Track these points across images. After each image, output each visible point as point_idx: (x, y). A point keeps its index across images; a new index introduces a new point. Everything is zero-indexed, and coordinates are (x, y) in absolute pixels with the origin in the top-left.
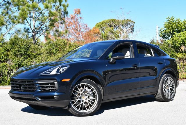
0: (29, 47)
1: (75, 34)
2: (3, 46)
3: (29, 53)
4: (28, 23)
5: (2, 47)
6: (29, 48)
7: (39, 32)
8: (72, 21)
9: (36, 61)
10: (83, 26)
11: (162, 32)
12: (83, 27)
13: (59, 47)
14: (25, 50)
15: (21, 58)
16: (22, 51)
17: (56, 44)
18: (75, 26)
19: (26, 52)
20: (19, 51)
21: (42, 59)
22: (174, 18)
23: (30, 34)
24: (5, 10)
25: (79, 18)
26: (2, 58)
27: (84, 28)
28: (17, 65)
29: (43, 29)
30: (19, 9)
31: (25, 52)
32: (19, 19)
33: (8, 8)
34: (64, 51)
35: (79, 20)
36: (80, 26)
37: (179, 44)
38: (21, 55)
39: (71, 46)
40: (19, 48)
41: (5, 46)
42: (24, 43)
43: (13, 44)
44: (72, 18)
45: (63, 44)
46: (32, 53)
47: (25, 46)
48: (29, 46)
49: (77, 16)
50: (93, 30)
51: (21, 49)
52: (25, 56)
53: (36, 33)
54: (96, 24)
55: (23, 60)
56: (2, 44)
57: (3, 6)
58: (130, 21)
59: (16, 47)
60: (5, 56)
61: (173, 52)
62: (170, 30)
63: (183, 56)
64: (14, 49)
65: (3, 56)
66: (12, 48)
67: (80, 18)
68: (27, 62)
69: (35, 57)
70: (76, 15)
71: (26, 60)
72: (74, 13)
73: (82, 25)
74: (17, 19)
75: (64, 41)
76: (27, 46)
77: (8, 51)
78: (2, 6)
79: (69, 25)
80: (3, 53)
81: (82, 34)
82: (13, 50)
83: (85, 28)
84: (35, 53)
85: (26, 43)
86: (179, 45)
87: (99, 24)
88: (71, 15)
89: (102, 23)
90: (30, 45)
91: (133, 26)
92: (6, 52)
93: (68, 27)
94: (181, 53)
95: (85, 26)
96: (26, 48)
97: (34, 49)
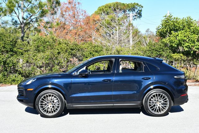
1: (73, 21)
3: (15, 49)
6: (15, 44)
8: (70, 6)
9: (23, 58)
10: (81, 13)
11: (159, 30)
13: (47, 44)
14: (10, 47)
15: (7, 55)
16: (8, 47)
17: (44, 40)
18: (72, 12)
19: (12, 48)
20: (4, 47)
21: (28, 57)
22: (172, 16)
23: (18, 25)
25: (77, 4)
27: (82, 15)
28: (2, 63)
31: (10, 49)
32: (6, 11)
34: (52, 48)
35: (77, 6)
36: (78, 13)
37: (176, 44)
38: (7, 52)
39: (60, 44)
40: (5, 44)
42: (10, 39)
44: (70, 3)
46: (19, 50)
47: (11, 42)
48: (15, 42)
51: (7, 46)
52: (11, 53)
53: (25, 25)
54: (99, 8)
55: (9, 57)
58: (138, 5)
61: (170, 52)
62: (167, 29)
63: (179, 57)
67: (79, 3)
68: (12, 59)
69: (22, 54)
71: (12, 58)
73: (80, 11)
74: (3, 11)
75: (53, 38)
76: (13, 43)
79: (66, 11)
81: (80, 21)
83: (84, 15)
84: (22, 50)
85: (13, 39)
86: (176, 46)
87: (102, 8)
89: (106, 7)
90: (17, 41)
91: (141, 11)
93: (64, 13)
94: (178, 53)
95: (84, 13)
96: (12, 44)
97: (21, 45)
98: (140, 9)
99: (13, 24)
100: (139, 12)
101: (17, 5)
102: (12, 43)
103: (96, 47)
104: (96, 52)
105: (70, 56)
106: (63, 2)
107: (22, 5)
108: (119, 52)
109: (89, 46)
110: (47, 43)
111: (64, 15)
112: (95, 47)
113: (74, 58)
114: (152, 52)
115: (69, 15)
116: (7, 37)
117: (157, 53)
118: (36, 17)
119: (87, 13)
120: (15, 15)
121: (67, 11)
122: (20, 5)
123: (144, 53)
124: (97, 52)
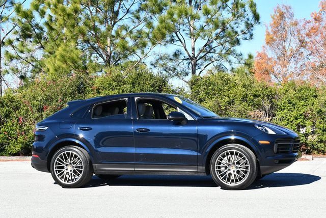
72: (321, 8)
120: (180, 43)
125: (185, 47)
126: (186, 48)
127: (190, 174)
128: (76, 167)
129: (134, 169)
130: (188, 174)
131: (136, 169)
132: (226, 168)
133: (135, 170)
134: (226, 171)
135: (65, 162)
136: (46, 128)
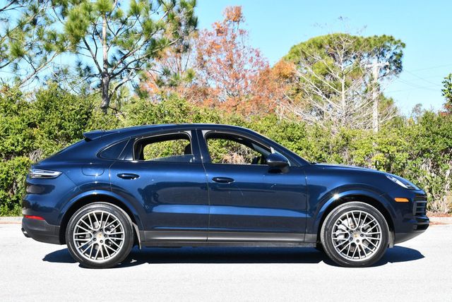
0: (88, 117)
1: (227, 78)
2: (20, 113)
4: (89, 49)
5: (18, 114)
6: (87, 119)
7: (117, 74)
8: (219, 39)
10: (249, 56)
11: (450, 85)
12: (249, 58)
13: (166, 119)
14: (76, 127)
16: (70, 127)
17: (160, 111)
18: (225, 54)
19: (79, 130)
20: (60, 127)
23: (95, 78)
24: (27, 15)
25: (239, 33)
26: (16, 144)
27: (251, 60)
29: (129, 66)
30: (64, 14)
31: (75, 130)
32: (64, 40)
33: (35, 10)
35: (238, 39)
36: (239, 55)
38: (68, 138)
39: (199, 118)
40: (62, 119)
41: (26, 113)
42: (73, 107)
43: (47, 108)
44: (219, 32)
45: (178, 110)
47: (77, 113)
48: (87, 114)
49: (231, 27)
50: (279, 67)
51: (66, 124)
53: (110, 78)
54: (292, 48)
56: (19, 108)
57: (25, 5)
58: (392, 40)
59: (55, 118)
60: (24, 140)
64: (49, 121)
65: (21, 140)
66: (43, 120)
67: (242, 32)
70: (228, 22)
72: (225, 17)
73: (246, 51)
74: (58, 40)
75: (181, 105)
76: (81, 116)
77: (32, 125)
78: (21, 3)
79: (209, 53)
80: (20, 131)
81: (244, 76)
82: (45, 124)
83: (254, 60)
85: (81, 106)
87: (299, 49)
88: (216, 24)
89: (310, 46)
90: (91, 113)
91: (401, 55)
92: (29, 130)
93: (206, 57)
95: (254, 56)
96: (79, 120)
97: (101, 122)
98: (398, 51)
99: (81, 76)
100: (394, 58)
101: (90, 29)
102: (79, 116)
103: (289, 129)
104: (290, 139)
105: (224, 149)
106: (204, 29)
107: (104, 29)
108: (347, 139)
109: (272, 124)
110: (165, 116)
111: (205, 62)
112: (287, 127)
113: (235, 154)
114: (434, 141)
115: (218, 61)
116: (67, 103)
117: (447, 143)
118: (137, 58)
119: (264, 57)
120: (86, 52)
121: (213, 52)
122: (98, 29)
123: (413, 143)
124: (292, 141)
125: (94, 58)
126: (97, 59)
127: (292, 245)
128: (110, 236)
129: (205, 238)
130: (288, 245)
131: (209, 238)
132: (346, 235)
133: (207, 240)
134: (347, 240)
135: (92, 228)
136: (57, 173)
